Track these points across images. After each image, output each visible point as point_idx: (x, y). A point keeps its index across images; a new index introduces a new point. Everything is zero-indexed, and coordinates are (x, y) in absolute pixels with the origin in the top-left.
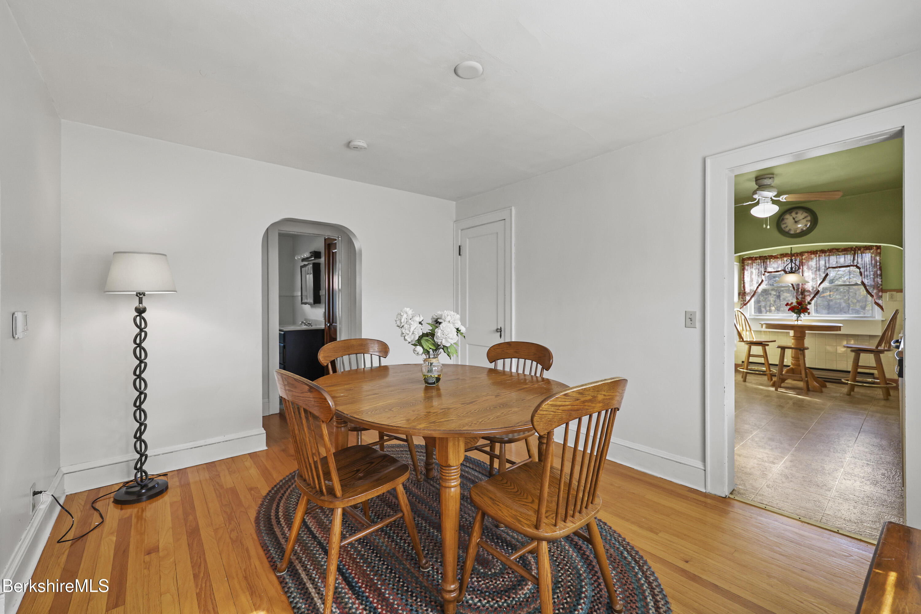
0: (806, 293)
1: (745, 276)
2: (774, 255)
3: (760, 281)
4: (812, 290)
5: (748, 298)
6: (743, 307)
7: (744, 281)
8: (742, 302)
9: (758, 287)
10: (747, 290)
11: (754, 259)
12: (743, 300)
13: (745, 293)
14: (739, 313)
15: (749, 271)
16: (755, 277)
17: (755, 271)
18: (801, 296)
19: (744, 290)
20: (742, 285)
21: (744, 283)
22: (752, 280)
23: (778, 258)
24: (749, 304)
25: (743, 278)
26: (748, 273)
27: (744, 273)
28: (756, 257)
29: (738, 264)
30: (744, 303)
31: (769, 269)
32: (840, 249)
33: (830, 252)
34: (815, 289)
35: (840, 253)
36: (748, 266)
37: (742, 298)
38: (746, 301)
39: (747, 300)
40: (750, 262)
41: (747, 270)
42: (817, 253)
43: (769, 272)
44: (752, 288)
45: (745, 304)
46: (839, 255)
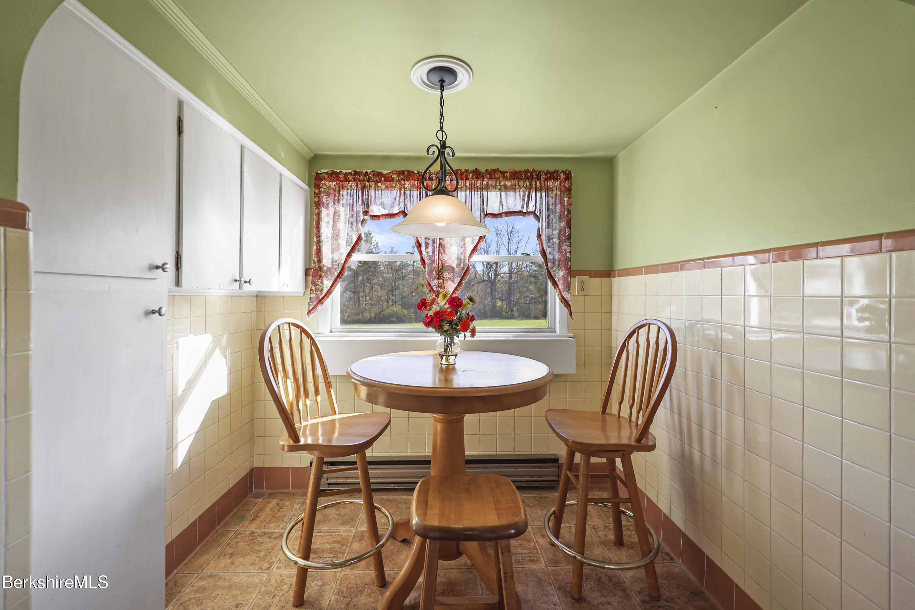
0: (446, 275)
1: (323, 224)
2: (385, 172)
3: (355, 239)
4: (458, 265)
5: (327, 283)
6: (315, 307)
7: (318, 236)
8: (313, 296)
9: (349, 255)
10: (326, 261)
11: (342, 177)
12: (316, 290)
13: (320, 268)
14: (295, 332)
15: (332, 209)
16: (342, 226)
17: (343, 211)
18: (436, 281)
19: (320, 261)
20: (315, 248)
21: (319, 242)
22: (336, 236)
23: (392, 180)
24: (328, 301)
25: (318, 227)
26: (328, 215)
27: (319, 215)
28: (346, 174)
29: (306, 187)
30: (317, 296)
31: (375, 210)
32: (507, 172)
33: (490, 178)
34: (462, 265)
35: (508, 184)
36: (328, 195)
37: (314, 283)
38: (322, 290)
39: (325, 290)
40: (332, 184)
41: (327, 208)
42: (467, 178)
43: (374, 217)
44: (336, 256)
45: (321, 301)
46: (506, 188)
